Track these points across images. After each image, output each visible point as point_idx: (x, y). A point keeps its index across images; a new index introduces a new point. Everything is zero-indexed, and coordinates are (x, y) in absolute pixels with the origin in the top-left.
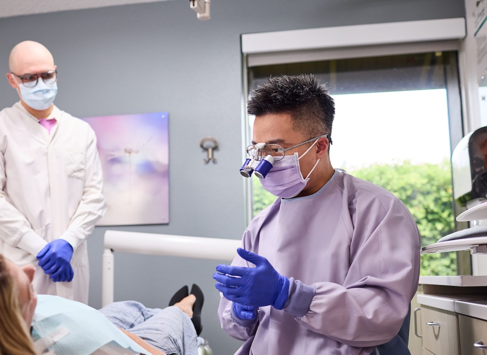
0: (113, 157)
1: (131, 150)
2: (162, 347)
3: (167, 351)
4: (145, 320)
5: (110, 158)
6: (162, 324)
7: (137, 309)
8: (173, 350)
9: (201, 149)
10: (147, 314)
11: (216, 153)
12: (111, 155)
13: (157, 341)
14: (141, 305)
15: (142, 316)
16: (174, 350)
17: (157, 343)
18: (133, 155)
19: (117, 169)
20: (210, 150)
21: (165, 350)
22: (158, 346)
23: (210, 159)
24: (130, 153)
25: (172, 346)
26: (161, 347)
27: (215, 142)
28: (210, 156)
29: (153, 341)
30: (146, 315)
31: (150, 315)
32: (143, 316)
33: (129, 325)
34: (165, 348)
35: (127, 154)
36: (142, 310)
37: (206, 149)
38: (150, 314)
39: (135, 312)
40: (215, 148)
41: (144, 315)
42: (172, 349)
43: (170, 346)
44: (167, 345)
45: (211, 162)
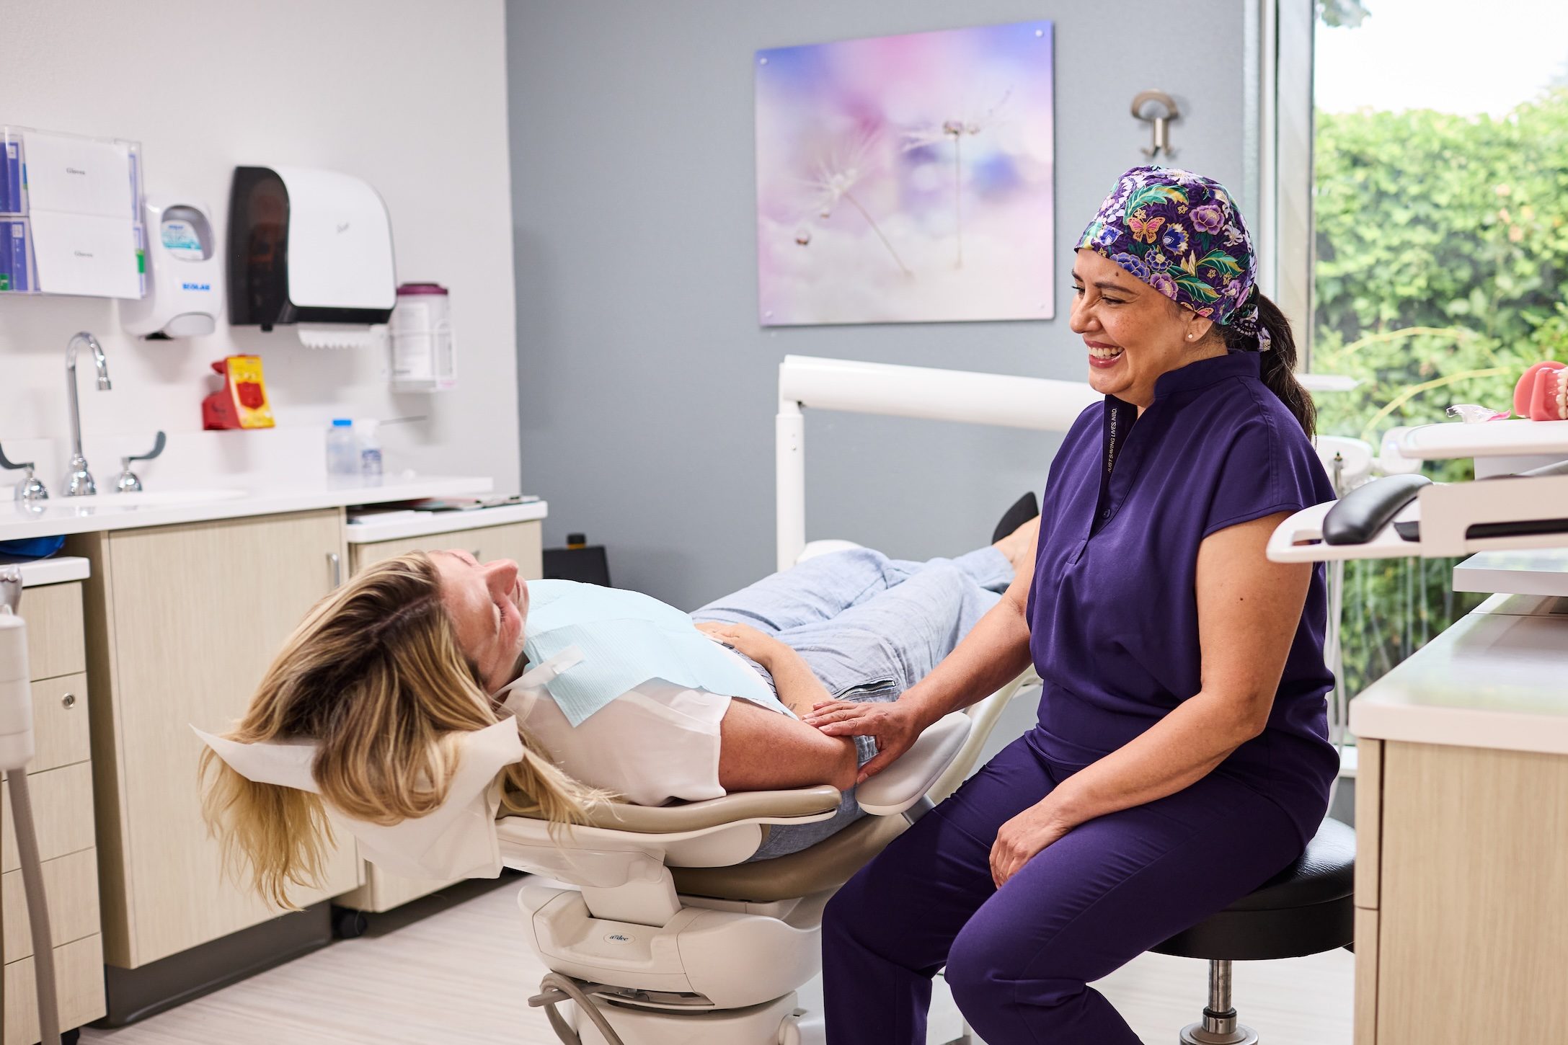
0: (916, 145)
1: (960, 125)
2: (858, 669)
3: (868, 676)
4: (887, 588)
5: (908, 147)
6: (887, 612)
7: (872, 566)
8: (886, 674)
9: (1136, 122)
10: (892, 576)
11: (1174, 131)
12: (913, 141)
13: (850, 656)
14: (880, 556)
15: (882, 580)
16: (889, 673)
17: (850, 661)
18: (965, 138)
19: (926, 175)
20: (1159, 123)
21: (865, 674)
22: (851, 666)
23: (1157, 149)
24: (956, 133)
25: (883, 666)
26: (856, 668)
27: (1170, 103)
28: (1159, 142)
29: (844, 655)
30: (890, 580)
31: (900, 580)
32: (885, 580)
33: (839, 606)
34: (865, 671)
35: (952, 137)
36: (883, 567)
37: (1150, 120)
38: (900, 575)
39: (865, 573)
40: (1172, 118)
41: (887, 578)
42: (884, 670)
43: (880, 666)
44: (871, 663)
45: (1161, 154)
